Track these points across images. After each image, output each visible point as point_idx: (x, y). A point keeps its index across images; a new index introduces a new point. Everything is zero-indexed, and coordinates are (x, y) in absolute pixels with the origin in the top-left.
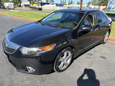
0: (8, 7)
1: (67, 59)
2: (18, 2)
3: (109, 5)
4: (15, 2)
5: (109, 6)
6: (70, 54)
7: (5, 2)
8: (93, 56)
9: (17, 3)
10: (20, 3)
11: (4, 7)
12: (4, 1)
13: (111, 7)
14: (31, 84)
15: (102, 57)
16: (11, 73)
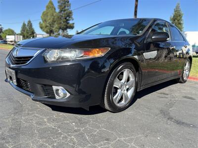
0: (12, 42)
1: (127, 87)
2: (30, 35)
4: (26, 36)
6: (132, 79)
7: (9, 35)
8: (169, 96)
10: (33, 37)
11: (7, 41)
12: (6, 34)
14: (59, 127)
15: (185, 97)
16: (17, 112)
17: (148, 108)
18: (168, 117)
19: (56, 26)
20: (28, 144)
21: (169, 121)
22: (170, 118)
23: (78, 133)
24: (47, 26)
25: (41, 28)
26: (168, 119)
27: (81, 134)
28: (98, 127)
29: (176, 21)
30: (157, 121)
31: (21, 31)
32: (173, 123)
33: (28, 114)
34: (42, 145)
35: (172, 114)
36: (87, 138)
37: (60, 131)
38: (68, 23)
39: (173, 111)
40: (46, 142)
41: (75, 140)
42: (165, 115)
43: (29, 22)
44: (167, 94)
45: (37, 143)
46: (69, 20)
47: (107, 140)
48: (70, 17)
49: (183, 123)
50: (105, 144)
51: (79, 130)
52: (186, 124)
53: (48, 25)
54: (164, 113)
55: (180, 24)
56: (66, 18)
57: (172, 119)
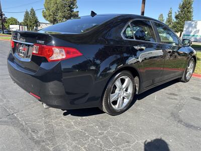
2: (34, 24)
3: (188, 28)
4: (29, 25)
5: (187, 30)
7: (11, 24)
8: (178, 97)
9: (31, 26)
10: (37, 26)
12: (9, 23)
13: (191, 32)
14: (85, 130)
15: (194, 98)
16: (46, 116)
17: (159, 111)
18: (178, 120)
19: (60, 14)
20: (64, 146)
21: (179, 124)
22: (180, 121)
23: (103, 135)
24: (50, 15)
25: (45, 17)
26: (178, 122)
27: (105, 137)
28: (119, 131)
29: (185, 9)
30: (169, 124)
31: (24, 20)
32: (182, 126)
33: (56, 117)
34: (76, 146)
35: (182, 117)
36: (111, 140)
37: (87, 134)
38: (72, 11)
39: (182, 113)
40: (78, 144)
41: (101, 142)
42: (175, 118)
43: (32, 10)
44: (177, 95)
45: (71, 144)
46: (73, 8)
47: (128, 142)
48: (74, 5)
49: (192, 126)
50: (126, 147)
51: (103, 133)
52: (194, 127)
53: (51, 13)
54: (174, 115)
55: (189, 12)
56: (69, 6)
57: (182, 121)
